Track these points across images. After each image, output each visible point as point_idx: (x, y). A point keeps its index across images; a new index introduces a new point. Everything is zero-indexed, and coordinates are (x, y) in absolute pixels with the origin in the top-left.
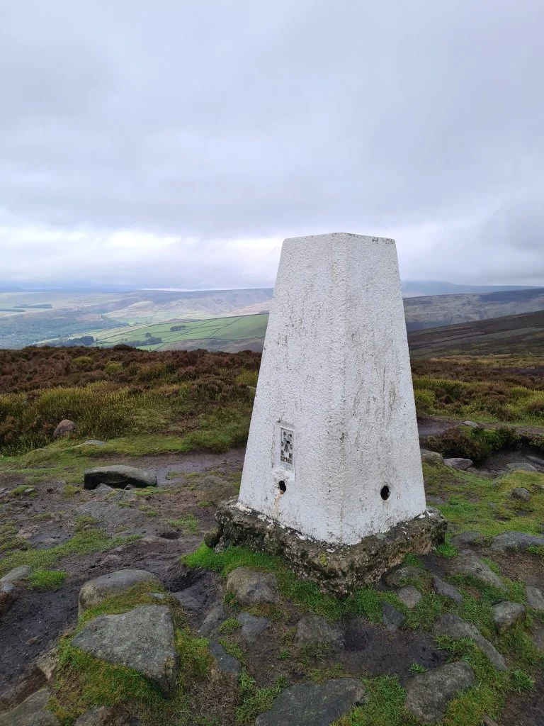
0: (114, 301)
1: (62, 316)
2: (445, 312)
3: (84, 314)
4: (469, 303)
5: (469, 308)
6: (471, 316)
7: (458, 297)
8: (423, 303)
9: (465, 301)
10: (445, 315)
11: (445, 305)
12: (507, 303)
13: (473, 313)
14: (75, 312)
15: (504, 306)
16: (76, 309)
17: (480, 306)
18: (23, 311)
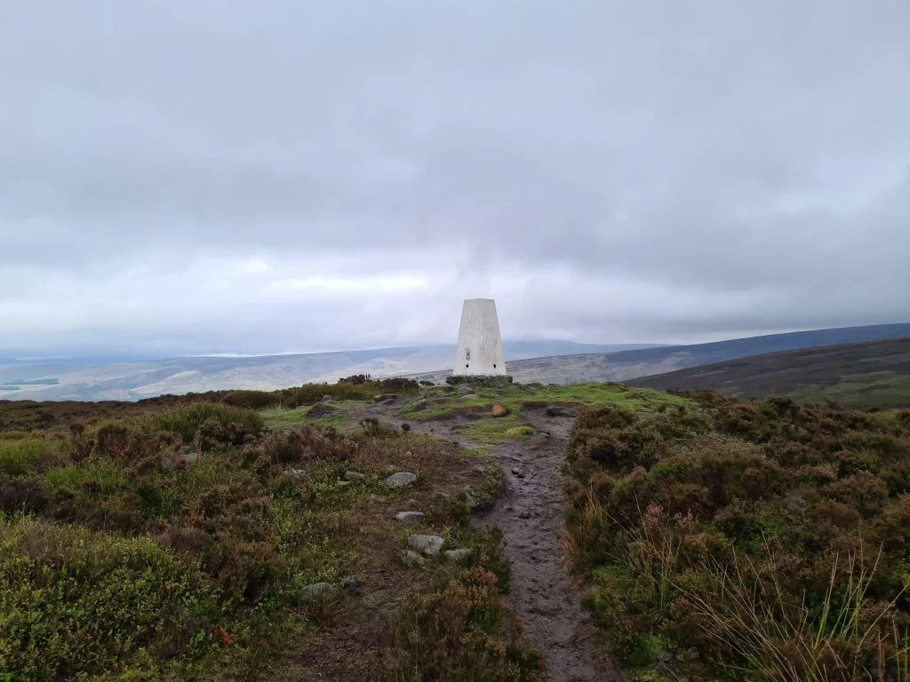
0: (148, 371)
1: (72, 393)
2: (568, 376)
3: (103, 390)
4: (594, 365)
5: (594, 370)
6: (596, 379)
7: (582, 357)
8: (542, 365)
9: (588, 362)
10: (567, 379)
11: (567, 368)
12: (636, 364)
13: (597, 377)
14: (92, 388)
15: (634, 367)
16: (93, 384)
17: (606, 367)
18: (18, 389)
